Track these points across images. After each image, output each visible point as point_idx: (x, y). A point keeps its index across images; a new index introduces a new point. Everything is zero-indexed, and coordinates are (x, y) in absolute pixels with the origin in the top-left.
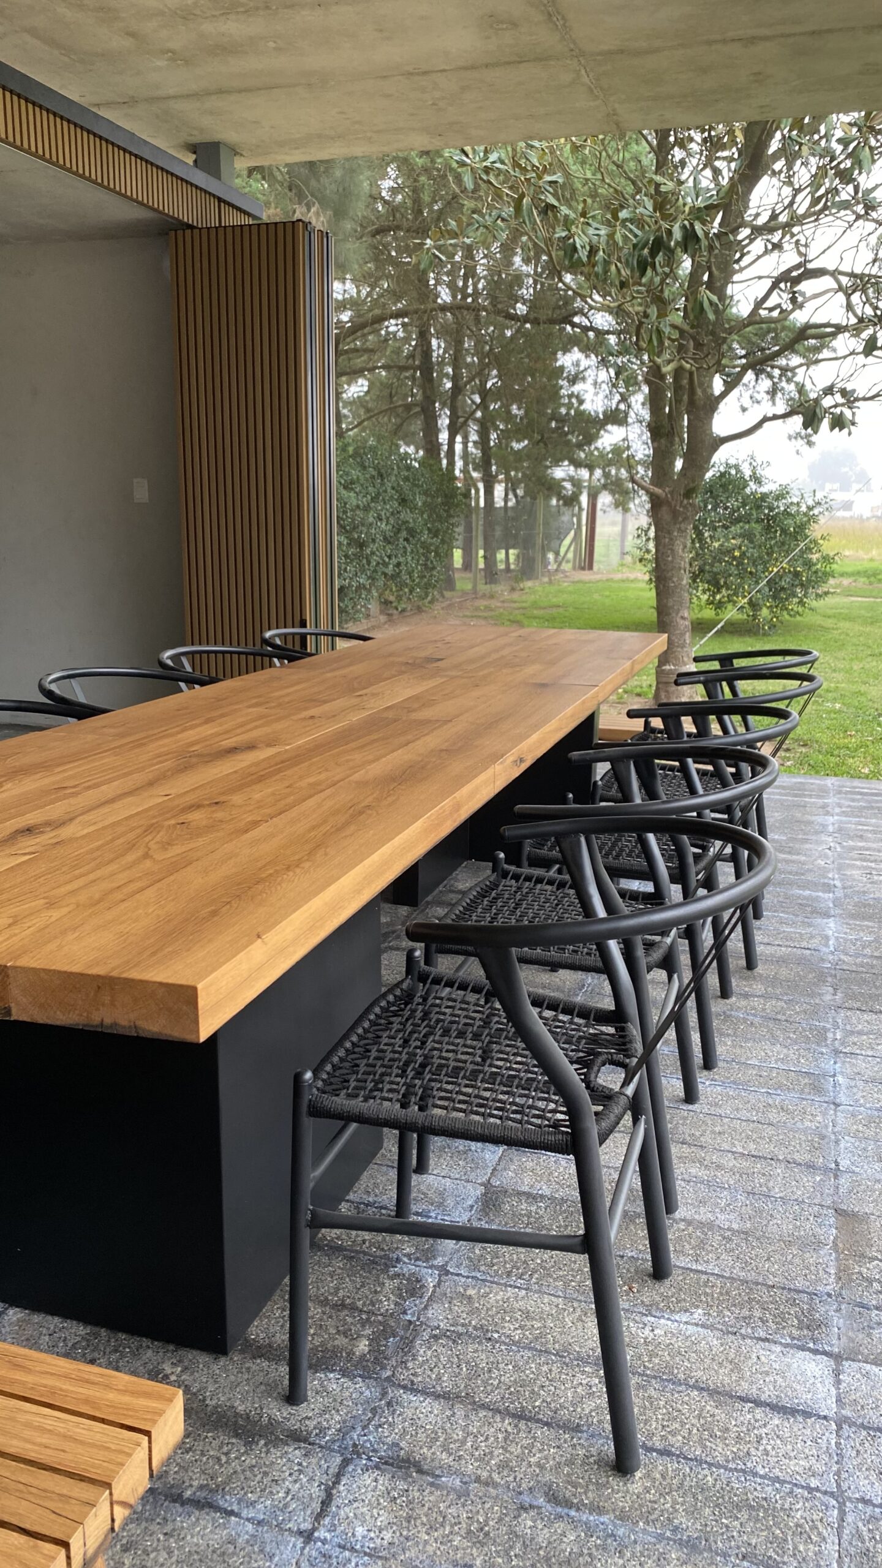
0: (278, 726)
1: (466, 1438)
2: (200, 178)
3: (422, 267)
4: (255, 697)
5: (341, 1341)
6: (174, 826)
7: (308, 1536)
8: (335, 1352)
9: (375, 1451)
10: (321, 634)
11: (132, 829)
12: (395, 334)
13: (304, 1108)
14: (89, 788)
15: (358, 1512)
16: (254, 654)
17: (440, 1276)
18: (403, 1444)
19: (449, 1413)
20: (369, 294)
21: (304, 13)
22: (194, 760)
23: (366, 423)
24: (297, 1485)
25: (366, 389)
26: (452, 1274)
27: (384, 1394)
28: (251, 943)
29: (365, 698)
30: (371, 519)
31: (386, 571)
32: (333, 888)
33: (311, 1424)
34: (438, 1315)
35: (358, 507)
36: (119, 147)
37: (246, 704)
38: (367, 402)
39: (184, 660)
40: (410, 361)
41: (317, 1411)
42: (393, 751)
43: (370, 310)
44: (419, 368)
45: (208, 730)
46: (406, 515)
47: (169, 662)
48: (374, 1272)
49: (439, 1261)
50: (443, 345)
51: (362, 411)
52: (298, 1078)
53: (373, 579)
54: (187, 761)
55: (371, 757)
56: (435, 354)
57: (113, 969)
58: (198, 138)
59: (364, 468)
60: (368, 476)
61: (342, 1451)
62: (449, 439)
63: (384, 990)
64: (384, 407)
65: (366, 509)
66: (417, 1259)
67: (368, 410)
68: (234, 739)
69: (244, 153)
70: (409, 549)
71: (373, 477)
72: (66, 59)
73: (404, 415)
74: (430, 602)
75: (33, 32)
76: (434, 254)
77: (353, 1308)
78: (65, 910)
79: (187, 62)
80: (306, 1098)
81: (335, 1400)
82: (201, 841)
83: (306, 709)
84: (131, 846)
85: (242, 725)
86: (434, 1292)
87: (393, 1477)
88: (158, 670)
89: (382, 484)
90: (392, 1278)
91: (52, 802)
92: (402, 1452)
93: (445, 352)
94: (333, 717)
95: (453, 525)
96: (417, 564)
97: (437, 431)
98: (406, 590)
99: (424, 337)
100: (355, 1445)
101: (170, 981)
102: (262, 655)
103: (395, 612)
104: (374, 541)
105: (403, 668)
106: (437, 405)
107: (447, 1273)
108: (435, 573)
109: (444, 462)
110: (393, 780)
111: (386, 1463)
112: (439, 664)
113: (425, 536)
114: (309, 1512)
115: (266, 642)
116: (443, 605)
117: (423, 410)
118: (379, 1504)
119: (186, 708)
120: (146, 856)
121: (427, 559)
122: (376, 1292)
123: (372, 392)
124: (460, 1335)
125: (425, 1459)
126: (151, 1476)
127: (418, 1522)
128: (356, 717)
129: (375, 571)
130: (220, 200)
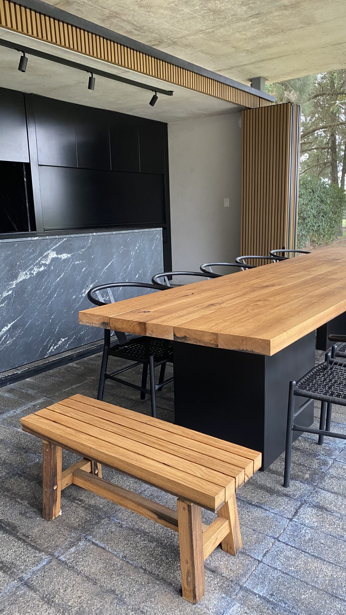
0: (281, 280)
1: (342, 505)
2: (254, 91)
3: (334, 112)
4: (271, 271)
5: (300, 473)
6: (254, 305)
7: (291, 520)
8: (298, 476)
9: (312, 503)
10: (290, 252)
11: (242, 305)
12: (321, 135)
13: (293, 393)
14: (226, 295)
15: (307, 517)
16: (268, 259)
17: (334, 461)
18: (321, 503)
19: (336, 497)
20: (310, 120)
21: (296, 31)
22: (256, 289)
23: (307, 171)
24: (287, 507)
25: (308, 157)
26: (338, 461)
27: (314, 489)
28: (283, 332)
29: (311, 272)
30: (308, 209)
31: (314, 229)
32: (305, 322)
33: (291, 493)
34: (332, 471)
35: (303, 204)
36: (227, 85)
37: (269, 273)
38: (308, 162)
39: (244, 261)
40: (327, 145)
41: (292, 490)
42: (322, 287)
43: (311, 127)
44: (330, 148)
45: (258, 281)
46: (323, 206)
47: (239, 261)
48: (311, 457)
49: (333, 457)
50: (341, 138)
51: (306, 166)
52: (291, 383)
53: (308, 232)
54: (253, 289)
55: (314, 289)
56: (337, 142)
57: (247, 335)
58: (253, 76)
59: (307, 189)
60: (308, 192)
61: (301, 501)
62: (342, 175)
63: (316, 365)
64: (315, 164)
65: (307, 205)
66: (326, 456)
67: (308, 166)
68: (267, 283)
69: (269, 79)
70: (324, 220)
71: (310, 192)
72: (211, 58)
73: (323, 167)
74: (331, 241)
75: (202, 51)
76: (339, 106)
77: (304, 465)
78: (229, 323)
79: (252, 53)
80: (294, 389)
81: (298, 488)
82: (263, 309)
83: (290, 275)
84: (243, 310)
85: (268, 279)
86: (331, 465)
87: (318, 510)
88: (236, 264)
89: (313, 195)
90: (317, 459)
91: (217, 298)
92: (321, 505)
93: (341, 140)
94: (300, 277)
95: (342, 209)
96: (327, 226)
97: (337, 172)
98: (322, 236)
99: (333, 135)
100: (305, 500)
101: (263, 338)
102: (271, 259)
103: (317, 245)
104: (309, 217)
105: (324, 262)
106: (338, 162)
107: (336, 461)
108: (334, 229)
109: (340, 184)
110: (323, 295)
111: (315, 506)
112: (338, 261)
113: (331, 215)
114: (291, 514)
115: (271, 254)
116: (338, 242)
117: (331, 164)
118: (313, 516)
119: (249, 274)
120: (248, 312)
121: (331, 224)
122: (311, 462)
123: (310, 159)
124: (340, 478)
125: (328, 508)
126: (253, 473)
127: (326, 523)
128: (308, 277)
129: (309, 229)
130: (260, 97)
